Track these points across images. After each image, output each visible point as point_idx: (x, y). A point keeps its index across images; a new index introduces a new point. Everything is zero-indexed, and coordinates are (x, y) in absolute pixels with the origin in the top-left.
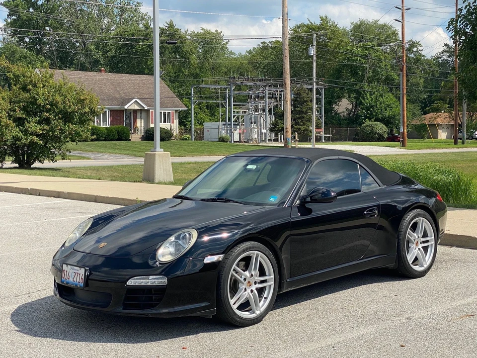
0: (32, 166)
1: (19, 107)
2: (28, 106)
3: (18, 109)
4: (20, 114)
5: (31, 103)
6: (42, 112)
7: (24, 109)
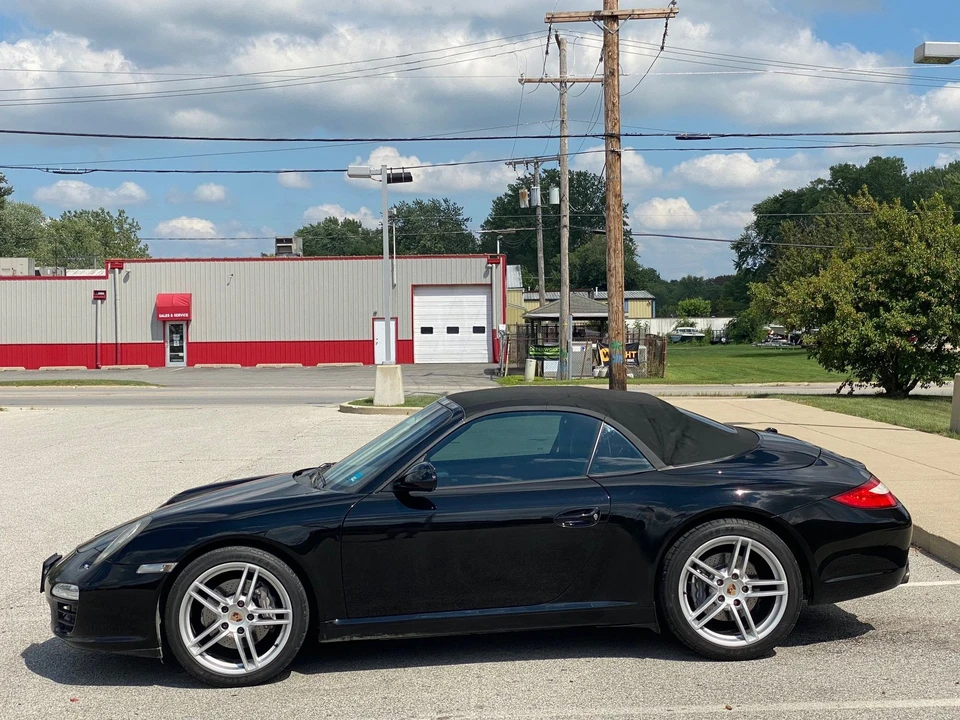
0: (911, 393)
1: (876, 282)
2: (892, 280)
3: (873, 286)
4: (875, 295)
5: (898, 273)
6: (915, 289)
7: (885, 285)
